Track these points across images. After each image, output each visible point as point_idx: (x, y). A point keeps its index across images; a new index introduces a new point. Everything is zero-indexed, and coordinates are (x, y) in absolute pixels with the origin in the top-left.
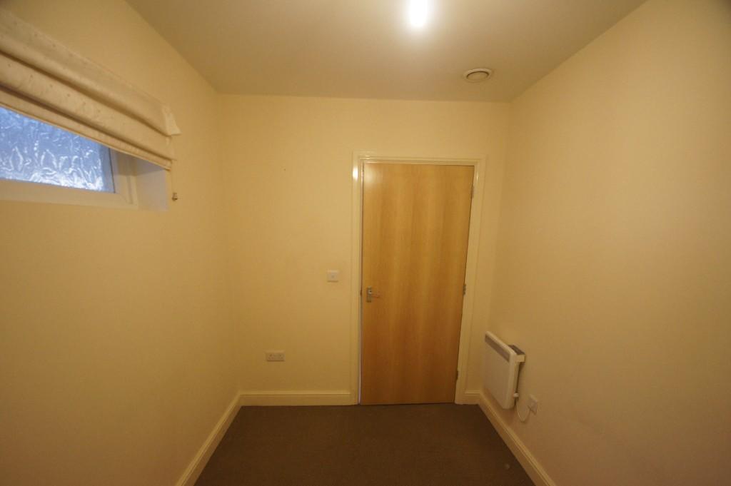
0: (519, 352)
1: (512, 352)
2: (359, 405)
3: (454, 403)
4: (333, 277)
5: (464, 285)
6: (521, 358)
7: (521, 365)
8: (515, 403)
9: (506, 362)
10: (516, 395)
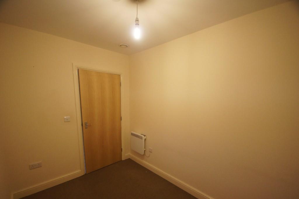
0: (145, 136)
1: (143, 136)
2: (86, 174)
3: (122, 160)
4: (67, 120)
5: (121, 117)
6: (145, 137)
7: (145, 139)
8: (145, 152)
9: (141, 140)
10: (145, 149)
